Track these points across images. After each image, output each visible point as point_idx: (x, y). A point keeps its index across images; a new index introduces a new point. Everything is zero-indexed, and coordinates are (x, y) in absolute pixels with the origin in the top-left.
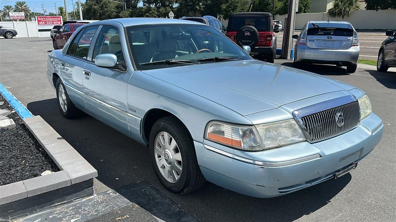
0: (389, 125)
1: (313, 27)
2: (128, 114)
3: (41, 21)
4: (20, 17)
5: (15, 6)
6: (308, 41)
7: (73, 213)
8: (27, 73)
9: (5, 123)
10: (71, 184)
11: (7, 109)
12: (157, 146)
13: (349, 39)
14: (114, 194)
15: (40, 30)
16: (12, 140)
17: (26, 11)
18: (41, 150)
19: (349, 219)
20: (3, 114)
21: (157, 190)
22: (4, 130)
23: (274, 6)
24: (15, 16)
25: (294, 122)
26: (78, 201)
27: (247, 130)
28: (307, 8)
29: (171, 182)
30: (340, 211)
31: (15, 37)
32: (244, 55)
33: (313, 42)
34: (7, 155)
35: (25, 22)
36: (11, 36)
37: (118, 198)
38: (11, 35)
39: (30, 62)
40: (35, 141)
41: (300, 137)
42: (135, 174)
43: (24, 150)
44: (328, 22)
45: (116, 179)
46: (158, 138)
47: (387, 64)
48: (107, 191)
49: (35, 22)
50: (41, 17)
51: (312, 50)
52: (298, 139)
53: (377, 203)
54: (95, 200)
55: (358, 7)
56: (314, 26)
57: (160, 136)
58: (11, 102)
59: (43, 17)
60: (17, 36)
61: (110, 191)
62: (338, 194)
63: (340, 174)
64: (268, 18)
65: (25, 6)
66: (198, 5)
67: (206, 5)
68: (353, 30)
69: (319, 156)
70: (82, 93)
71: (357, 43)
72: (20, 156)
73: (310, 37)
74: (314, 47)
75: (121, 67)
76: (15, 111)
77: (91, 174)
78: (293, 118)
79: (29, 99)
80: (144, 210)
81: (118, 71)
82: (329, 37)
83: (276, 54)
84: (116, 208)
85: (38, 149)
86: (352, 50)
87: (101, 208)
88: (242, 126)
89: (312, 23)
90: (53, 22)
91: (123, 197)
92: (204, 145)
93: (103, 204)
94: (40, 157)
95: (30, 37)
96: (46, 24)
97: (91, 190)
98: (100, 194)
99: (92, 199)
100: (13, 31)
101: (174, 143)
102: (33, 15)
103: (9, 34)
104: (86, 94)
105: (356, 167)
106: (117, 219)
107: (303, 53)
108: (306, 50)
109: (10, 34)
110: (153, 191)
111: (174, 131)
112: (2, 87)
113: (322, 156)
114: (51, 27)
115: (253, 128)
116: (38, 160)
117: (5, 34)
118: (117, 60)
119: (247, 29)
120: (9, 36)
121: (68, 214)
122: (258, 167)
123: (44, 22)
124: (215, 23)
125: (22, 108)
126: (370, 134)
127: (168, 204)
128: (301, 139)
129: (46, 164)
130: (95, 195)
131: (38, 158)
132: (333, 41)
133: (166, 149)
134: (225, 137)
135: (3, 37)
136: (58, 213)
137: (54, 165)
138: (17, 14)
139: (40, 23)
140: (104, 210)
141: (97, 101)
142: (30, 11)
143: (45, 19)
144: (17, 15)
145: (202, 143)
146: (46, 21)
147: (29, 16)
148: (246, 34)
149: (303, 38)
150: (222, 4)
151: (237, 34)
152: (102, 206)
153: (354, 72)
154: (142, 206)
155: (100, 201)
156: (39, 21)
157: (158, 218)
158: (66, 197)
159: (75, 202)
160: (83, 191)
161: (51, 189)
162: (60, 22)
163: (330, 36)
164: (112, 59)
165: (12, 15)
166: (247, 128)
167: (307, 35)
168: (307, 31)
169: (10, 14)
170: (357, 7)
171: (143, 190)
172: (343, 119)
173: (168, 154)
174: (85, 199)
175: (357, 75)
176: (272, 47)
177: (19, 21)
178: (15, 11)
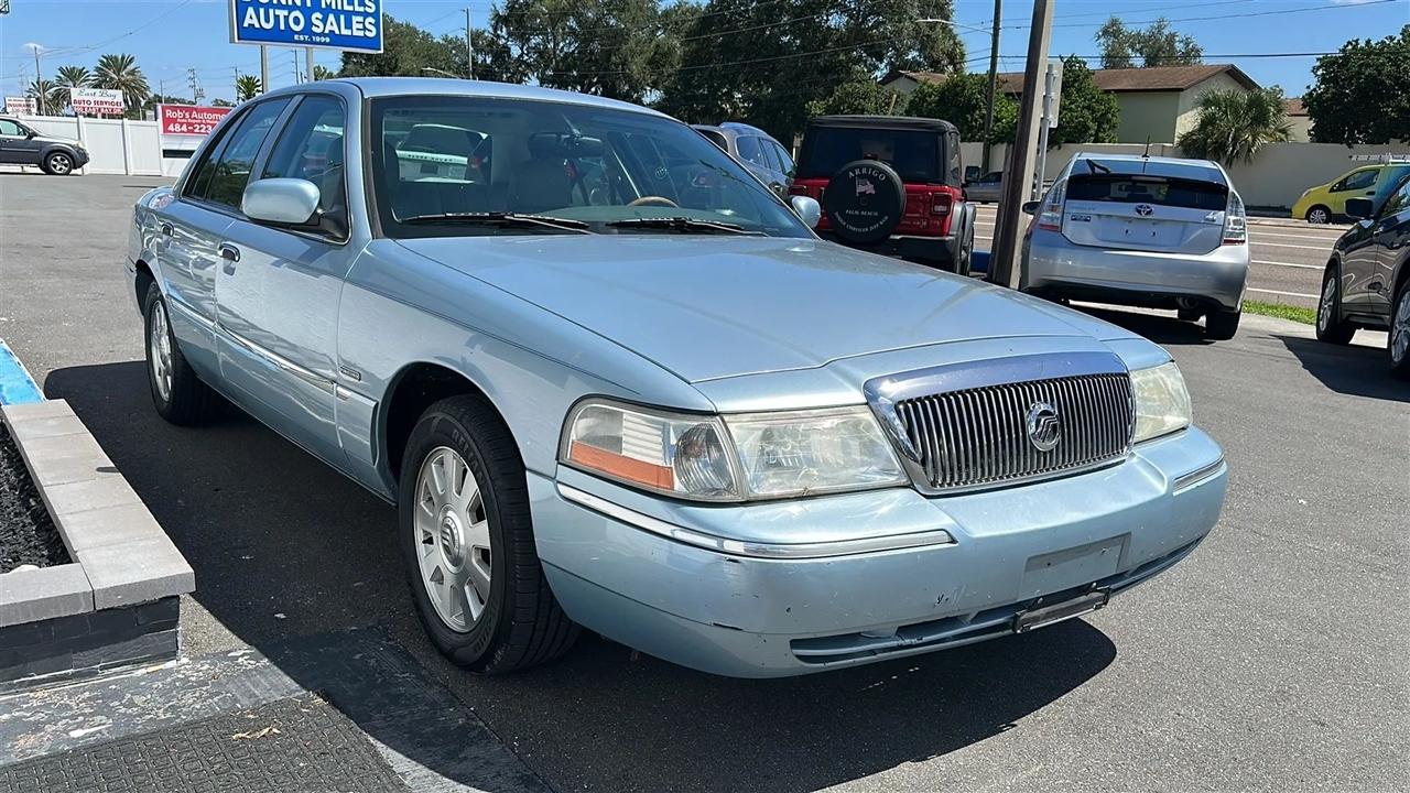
0: (1304, 503)
1: (1090, 171)
2: (339, 389)
3: (174, 121)
4: (105, 106)
5: (98, 69)
6: (1068, 218)
7: (87, 711)
8: (83, 280)
10: (92, 610)
12: (422, 503)
13: (1210, 217)
14: (252, 662)
15: (168, 153)
17: (131, 85)
18: (33, 504)
19: (1064, 785)
21: (410, 657)
23: (989, 113)
24: (89, 102)
25: (868, 417)
26: (116, 674)
27: (696, 429)
28: (1105, 126)
29: (458, 629)
30: (1042, 756)
31: (79, 171)
32: (788, 223)
33: (1089, 223)
35: (120, 121)
36: (66, 165)
37: (261, 673)
38: (66, 162)
39: (103, 248)
40: (21, 477)
41: (886, 471)
42: (349, 605)
44: (1144, 160)
45: (278, 615)
46: (425, 471)
47: (1350, 315)
48: (230, 652)
49: (154, 123)
50: (175, 109)
51: (1082, 253)
52: (878, 477)
53: (1183, 740)
54: (180, 676)
55: (1283, 131)
56: (1093, 170)
57: (433, 465)
59: (181, 109)
60: (88, 168)
61: (242, 651)
62: (1052, 704)
63: (1036, 620)
64: (940, 138)
65: (132, 72)
66: (729, 96)
67: (756, 101)
68: (1228, 188)
69: (947, 538)
70: (212, 324)
71: (1240, 234)
73: (1077, 206)
74: (1089, 239)
75: (327, 225)
77: (171, 580)
78: (867, 404)
79: (60, 357)
80: (337, 715)
81: (323, 242)
82: (1141, 207)
83: (972, 270)
84: (244, 702)
85: (24, 503)
86: (1223, 257)
87: (191, 701)
88: (679, 415)
89: (1088, 160)
91: (280, 671)
92: (559, 485)
93: (204, 688)
94: (24, 526)
95: (131, 173)
96: (192, 132)
97: (170, 638)
98: (203, 659)
99: (170, 672)
100: (73, 151)
101: (471, 485)
102: (153, 101)
103: (59, 158)
104: (222, 326)
105: (1106, 604)
106: (234, 737)
107: (1051, 261)
108: (1061, 252)
109: (62, 160)
110: (392, 659)
111: (471, 441)
113: (957, 538)
115: (716, 423)
116: (15, 534)
117: (45, 161)
118: (320, 202)
119: (864, 171)
120: (58, 165)
121: (69, 713)
122: (721, 558)
123: (185, 126)
124: (764, 152)
125: (19, 379)
126: (1162, 489)
127: (433, 704)
128: (892, 480)
129: (36, 547)
130: (184, 660)
131: (12, 530)
132: (1156, 222)
133: (447, 510)
134: (624, 453)
135: (38, 170)
136: (35, 708)
137: (59, 551)
138: (98, 95)
139: (171, 128)
140: (198, 707)
141: (250, 350)
142: (148, 88)
143: (190, 115)
144: (99, 99)
145: (552, 479)
146: (194, 121)
147: (137, 106)
148: (860, 189)
149: (1053, 209)
150: (812, 100)
151: (828, 187)
152: (197, 694)
153: (1230, 338)
154: (334, 704)
155: (193, 679)
156: (167, 122)
157: (380, 745)
158: (74, 657)
159: (108, 676)
160: (139, 639)
161: (17, 620)
163: (1145, 204)
164: (302, 197)
165: (81, 98)
166: (696, 424)
167: (1068, 197)
168: (1065, 185)
169: (76, 94)
170: (1280, 131)
171: (358, 656)
172: (1054, 426)
173: (453, 526)
174: (144, 671)
175: (1240, 346)
176: (951, 238)
177: (104, 116)
178: (95, 87)
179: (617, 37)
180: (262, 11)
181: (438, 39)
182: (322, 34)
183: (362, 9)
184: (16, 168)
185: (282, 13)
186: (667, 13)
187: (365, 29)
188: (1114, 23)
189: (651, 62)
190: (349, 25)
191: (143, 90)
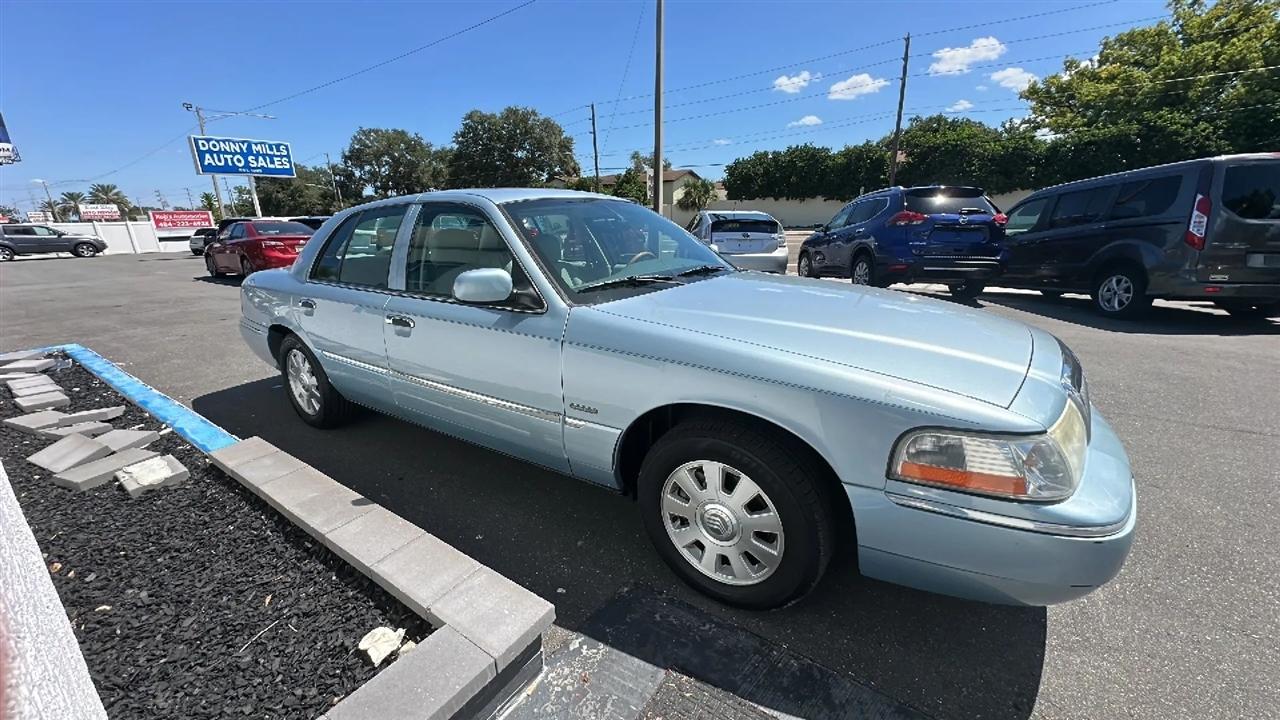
2: (568, 419)
3: (162, 221)
4: (108, 214)
5: (91, 193)
9: (154, 471)
10: (495, 675)
11: (142, 425)
13: (773, 236)
14: (594, 650)
15: (161, 239)
16: (195, 524)
17: (120, 201)
18: (309, 545)
20: (136, 445)
22: (154, 494)
24: (93, 212)
26: (508, 709)
31: (101, 254)
34: (199, 585)
35: (123, 223)
36: (91, 251)
38: (91, 249)
40: (276, 518)
43: (252, 556)
45: (559, 591)
46: (675, 474)
48: (567, 645)
49: (148, 223)
50: (161, 214)
54: (556, 689)
55: (716, 196)
56: (718, 218)
58: (149, 406)
59: (165, 213)
60: (106, 252)
61: (575, 641)
65: (116, 194)
70: (385, 371)
72: (244, 579)
76: (171, 429)
81: (516, 312)
82: (744, 234)
85: (298, 545)
90: (192, 222)
91: (624, 655)
92: (889, 495)
93: (589, 697)
94: (319, 573)
95: (138, 252)
96: (175, 226)
97: (538, 660)
99: (544, 688)
100: (95, 243)
101: (748, 485)
102: (136, 210)
103: (85, 247)
104: (398, 372)
109: (87, 248)
112: (107, 366)
114: (191, 233)
116: (316, 583)
117: (75, 249)
120: (85, 253)
123: (170, 223)
125: (191, 418)
130: (545, 669)
131: (311, 580)
132: (751, 240)
135: (71, 255)
138: (98, 208)
139: (161, 225)
142: (129, 203)
144: (99, 210)
146: (175, 220)
147: (129, 214)
155: (570, 690)
156: (157, 222)
159: (502, 714)
160: (520, 673)
162: (207, 223)
164: (492, 281)
165: (87, 211)
168: (710, 226)
169: (82, 208)
174: (525, 694)
177: (107, 220)
178: (91, 203)
179: (412, 166)
180: (215, 155)
181: (310, 169)
182: (257, 168)
183: (279, 154)
184: (54, 255)
185: (229, 157)
186: (436, 153)
187: (282, 164)
188: (636, 153)
189: (432, 175)
190: (272, 162)
191: (126, 204)
